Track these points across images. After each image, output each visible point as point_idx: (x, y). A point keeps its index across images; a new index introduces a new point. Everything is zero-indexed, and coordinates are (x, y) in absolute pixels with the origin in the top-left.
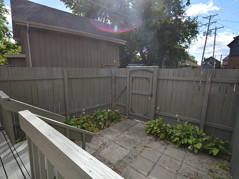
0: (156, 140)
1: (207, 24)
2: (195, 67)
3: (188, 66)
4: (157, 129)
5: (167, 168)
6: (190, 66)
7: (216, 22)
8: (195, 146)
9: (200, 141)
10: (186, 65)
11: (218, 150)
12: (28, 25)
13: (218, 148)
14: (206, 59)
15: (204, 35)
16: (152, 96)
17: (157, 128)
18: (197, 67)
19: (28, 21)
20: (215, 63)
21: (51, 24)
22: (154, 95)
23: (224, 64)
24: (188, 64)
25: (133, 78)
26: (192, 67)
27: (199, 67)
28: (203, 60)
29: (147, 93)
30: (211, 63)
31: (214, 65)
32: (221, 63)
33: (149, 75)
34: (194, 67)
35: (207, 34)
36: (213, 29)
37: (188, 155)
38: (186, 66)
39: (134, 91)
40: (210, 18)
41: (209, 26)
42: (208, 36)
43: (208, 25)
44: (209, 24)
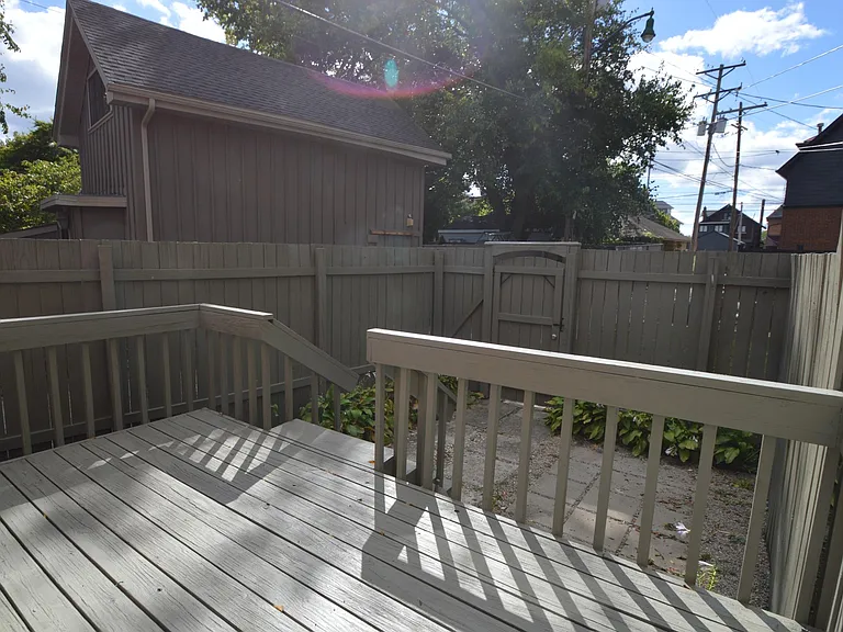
0: (581, 444)
1: (709, 94)
2: (672, 242)
3: (648, 240)
4: (581, 415)
5: (618, 491)
6: (656, 241)
7: (740, 88)
8: (681, 446)
9: (693, 434)
10: (643, 237)
11: (738, 451)
12: (152, 103)
13: (736, 446)
14: (709, 215)
15: (701, 133)
16: (561, 326)
17: (581, 411)
18: (679, 244)
19: (153, 89)
20: (742, 230)
21: (220, 99)
22: (568, 324)
23: (771, 234)
24: (648, 234)
25: (506, 277)
26: (664, 242)
27: (688, 243)
28: (701, 219)
29: (546, 319)
30: (727, 228)
31: (740, 236)
32: (763, 229)
33: (553, 268)
34: (669, 245)
35: (712, 128)
36: (731, 111)
37: (666, 469)
38: (642, 240)
39: (505, 315)
40: (721, 73)
41: (716, 103)
42: (715, 135)
43: (712, 98)
44: (717, 94)
